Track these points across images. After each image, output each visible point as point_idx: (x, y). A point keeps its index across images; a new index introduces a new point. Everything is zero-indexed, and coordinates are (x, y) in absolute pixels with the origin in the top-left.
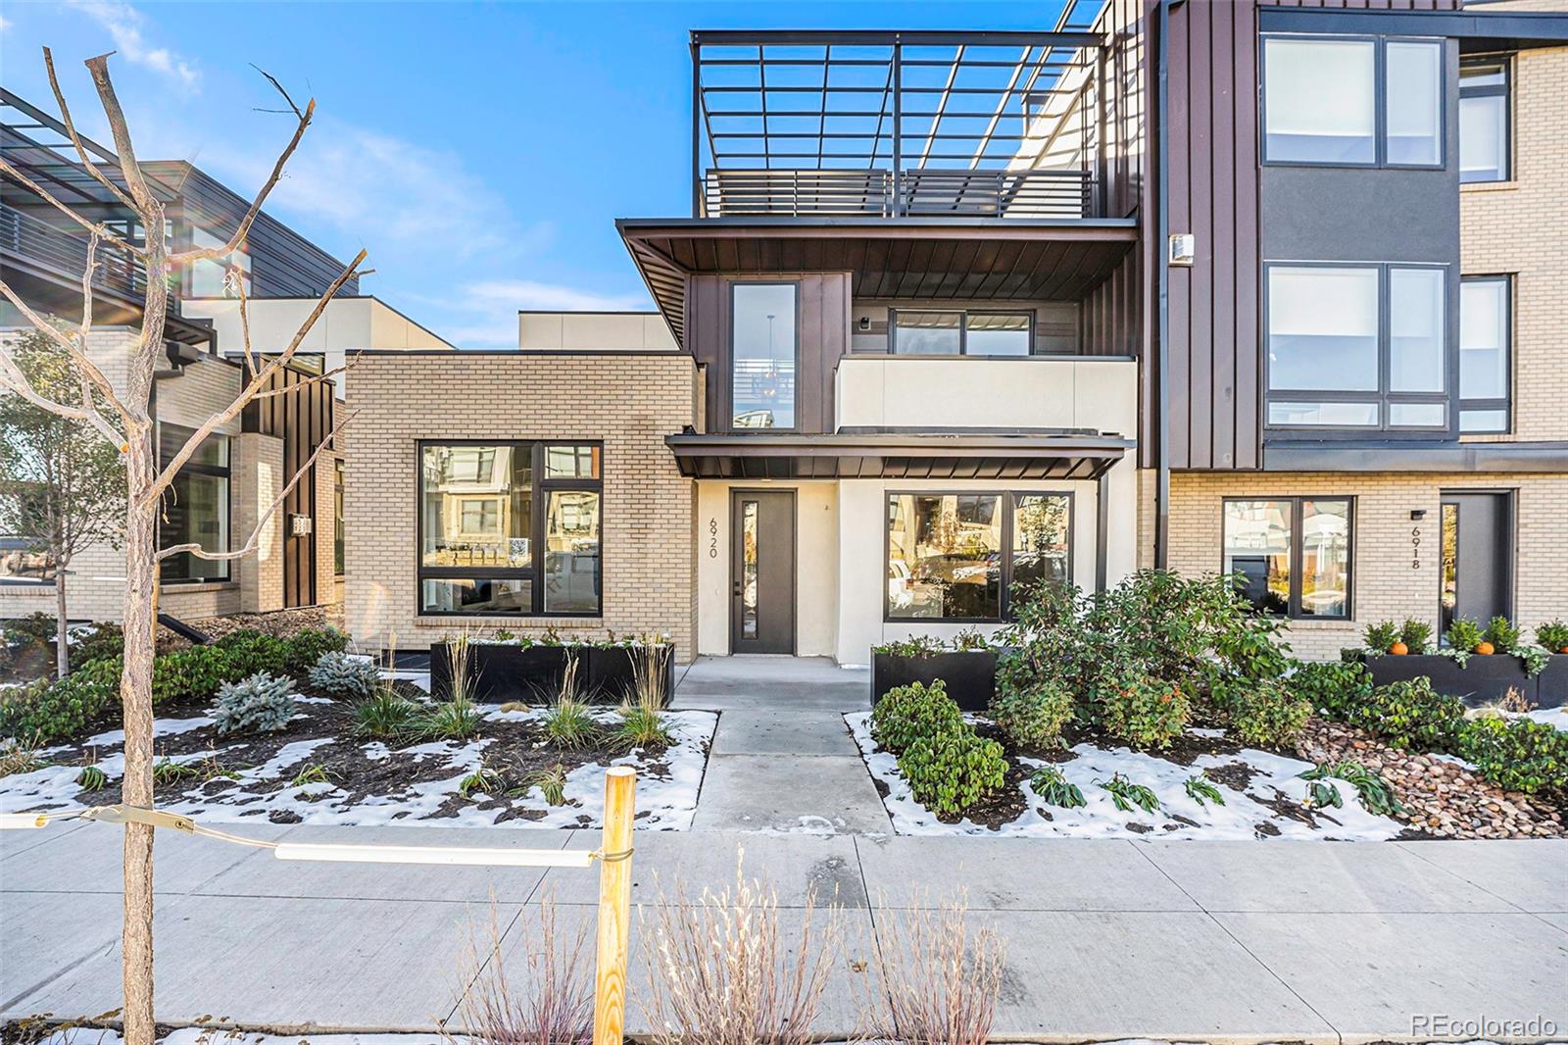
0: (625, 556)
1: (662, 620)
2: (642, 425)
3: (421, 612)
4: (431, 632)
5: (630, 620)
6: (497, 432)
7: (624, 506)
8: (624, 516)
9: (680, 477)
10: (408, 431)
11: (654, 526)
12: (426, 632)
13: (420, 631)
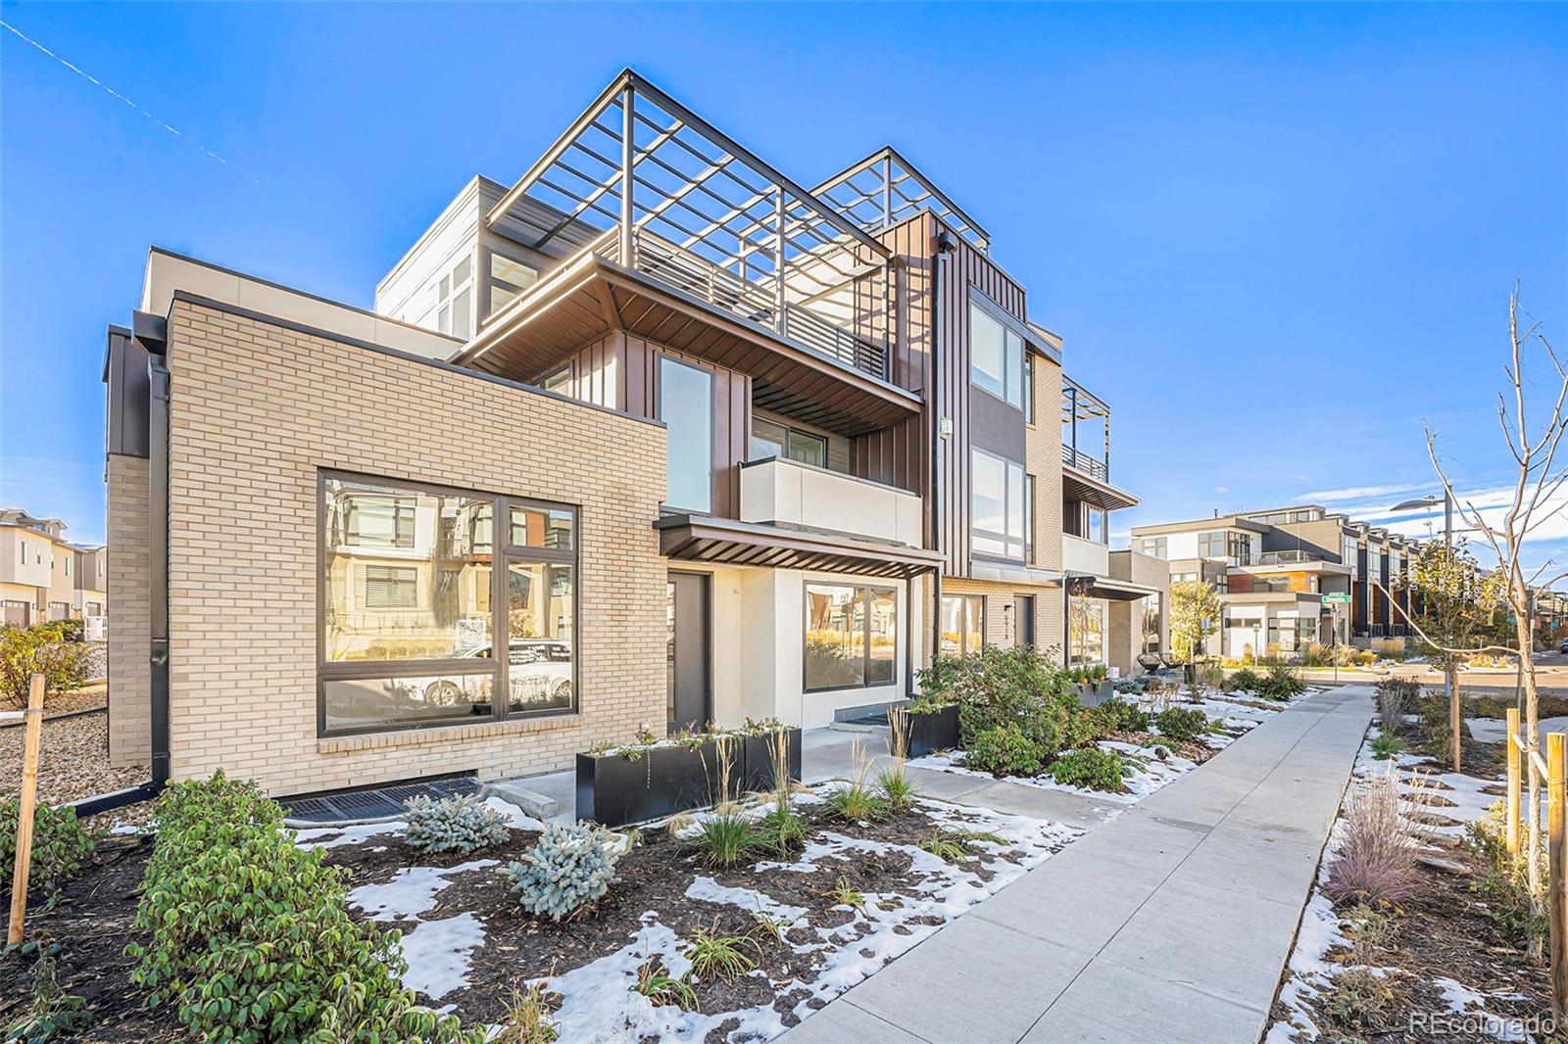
0: (606, 640)
1: (641, 710)
2: (622, 495)
3: (322, 732)
4: (350, 760)
5: (611, 713)
6: (450, 475)
7: (604, 584)
8: (605, 595)
9: (657, 556)
10: (306, 452)
11: (634, 607)
12: (340, 761)
13: (328, 762)
